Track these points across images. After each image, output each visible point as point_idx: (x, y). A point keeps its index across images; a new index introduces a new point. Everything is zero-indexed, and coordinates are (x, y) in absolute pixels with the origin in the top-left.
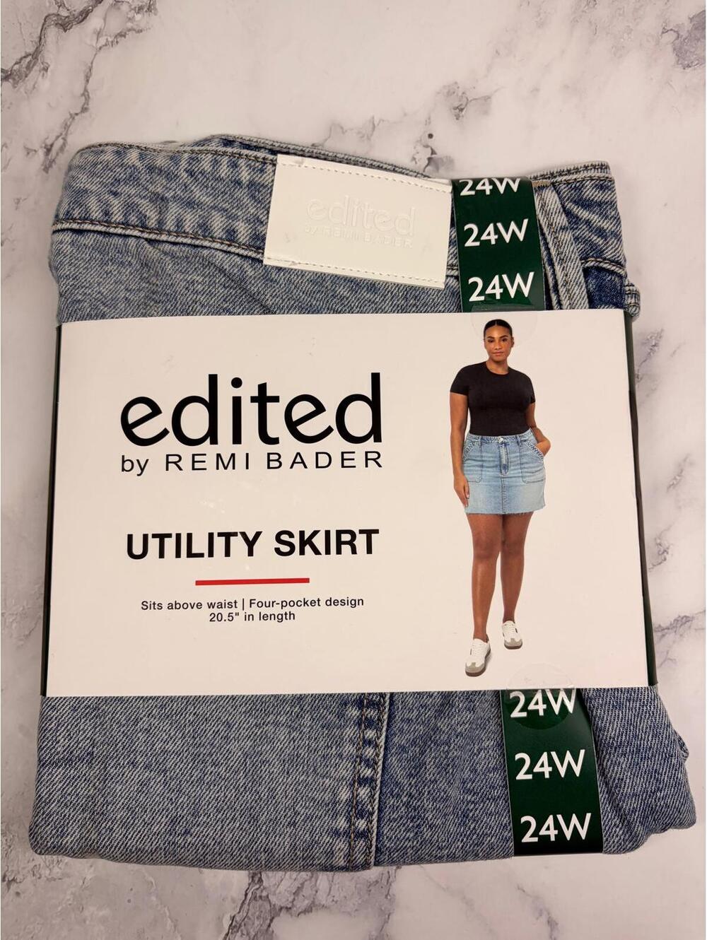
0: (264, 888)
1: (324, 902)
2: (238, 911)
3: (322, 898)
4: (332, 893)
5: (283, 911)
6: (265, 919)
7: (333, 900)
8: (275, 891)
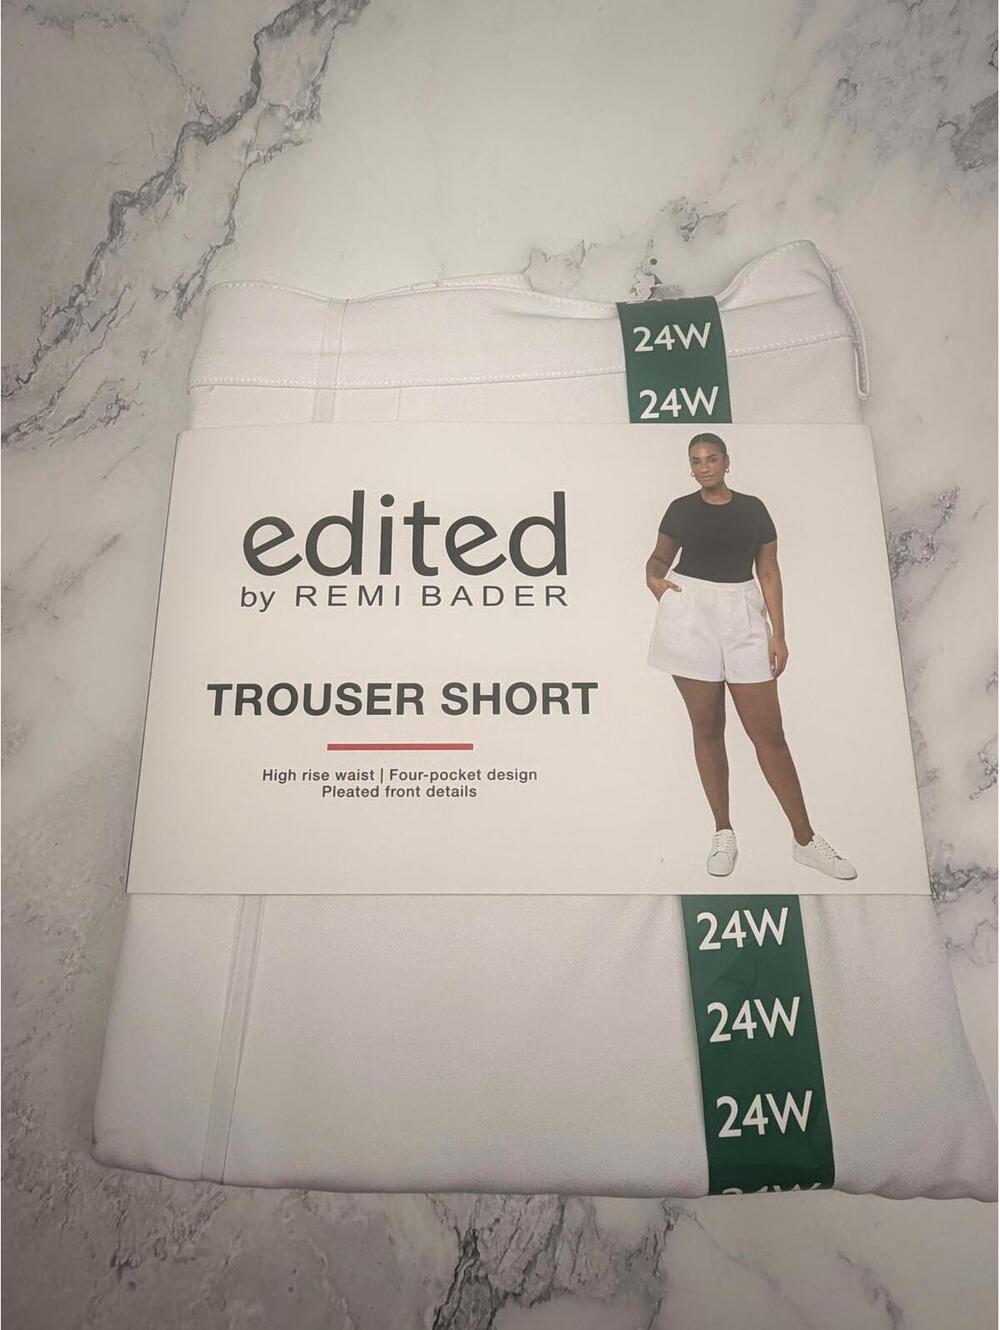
0: (482, 1264)
1: (566, 1284)
2: (445, 1300)
3: (564, 1278)
4: (577, 1269)
5: (510, 1299)
6: (484, 1313)
7: (579, 1281)
8: (496, 1269)
